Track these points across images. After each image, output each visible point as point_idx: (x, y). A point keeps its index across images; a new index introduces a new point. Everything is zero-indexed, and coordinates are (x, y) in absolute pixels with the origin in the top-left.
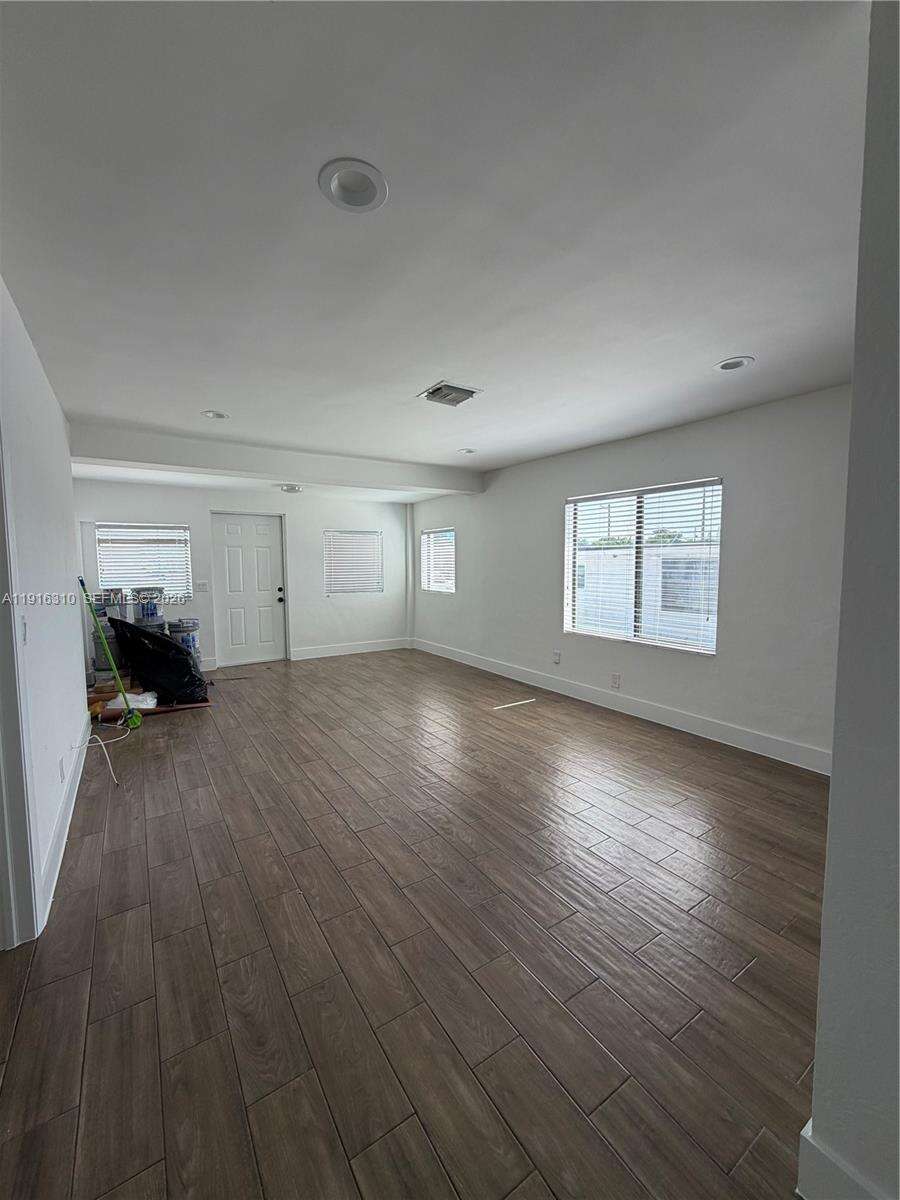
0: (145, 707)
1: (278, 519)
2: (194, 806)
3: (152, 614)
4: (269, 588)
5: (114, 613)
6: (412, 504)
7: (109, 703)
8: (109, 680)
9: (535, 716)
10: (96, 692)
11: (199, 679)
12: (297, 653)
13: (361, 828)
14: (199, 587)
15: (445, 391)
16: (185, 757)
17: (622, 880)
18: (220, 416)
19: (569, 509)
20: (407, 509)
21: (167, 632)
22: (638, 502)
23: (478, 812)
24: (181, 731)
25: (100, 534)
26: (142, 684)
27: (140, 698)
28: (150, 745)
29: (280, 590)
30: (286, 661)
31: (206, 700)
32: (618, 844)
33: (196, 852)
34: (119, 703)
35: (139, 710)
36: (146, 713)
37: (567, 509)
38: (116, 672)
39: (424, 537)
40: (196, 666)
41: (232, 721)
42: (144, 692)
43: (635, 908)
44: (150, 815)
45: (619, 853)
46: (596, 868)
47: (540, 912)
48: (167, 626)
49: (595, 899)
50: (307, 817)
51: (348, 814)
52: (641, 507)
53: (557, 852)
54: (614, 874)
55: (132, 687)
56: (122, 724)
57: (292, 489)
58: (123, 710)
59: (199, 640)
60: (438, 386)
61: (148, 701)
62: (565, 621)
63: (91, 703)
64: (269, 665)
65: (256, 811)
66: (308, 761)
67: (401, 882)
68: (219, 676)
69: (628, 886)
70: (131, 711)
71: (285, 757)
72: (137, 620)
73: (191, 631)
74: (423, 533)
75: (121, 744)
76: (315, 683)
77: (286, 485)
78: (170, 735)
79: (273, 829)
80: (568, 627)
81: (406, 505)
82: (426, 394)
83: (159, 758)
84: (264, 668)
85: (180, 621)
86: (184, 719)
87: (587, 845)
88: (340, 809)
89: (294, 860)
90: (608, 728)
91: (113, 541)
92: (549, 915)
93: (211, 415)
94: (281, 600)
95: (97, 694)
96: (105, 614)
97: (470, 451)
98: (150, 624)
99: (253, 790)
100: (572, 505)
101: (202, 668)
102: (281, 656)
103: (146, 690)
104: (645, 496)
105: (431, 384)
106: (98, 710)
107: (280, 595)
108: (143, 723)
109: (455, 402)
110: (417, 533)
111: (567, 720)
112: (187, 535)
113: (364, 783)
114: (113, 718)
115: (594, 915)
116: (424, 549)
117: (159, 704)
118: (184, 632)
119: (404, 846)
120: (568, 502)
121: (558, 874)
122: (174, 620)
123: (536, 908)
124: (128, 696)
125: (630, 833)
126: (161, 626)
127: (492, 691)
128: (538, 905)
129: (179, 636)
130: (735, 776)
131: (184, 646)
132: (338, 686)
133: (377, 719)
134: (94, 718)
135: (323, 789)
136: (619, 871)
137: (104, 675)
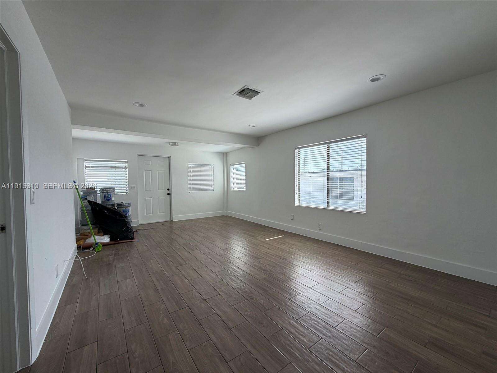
0: (104, 242)
1: (168, 158)
2: (125, 288)
3: (109, 200)
4: (163, 189)
5: (91, 198)
6: (226, 153)
7: (87, 240)
8: (87, 230)
9: (285, 243)
10: (81, 235)
11: (130, 229)
12: (176, 217)
13: (208, 298)
14: (132, 188)
15: (246, 91)
16: (122, 265)
17: (341, 320)
18: (141, 105)
19: (296, 151)
20: (224, 155)
21: (116, 208)
22: (328, 147)
23: (265, 288)
24: (121, 252)
25: (86, 164)
26: (103, 231)
27: (102, 237)
28: (105, 259)
29: (168, 190)
30: (171, 221)
31: (133, 238)
32: (334, 302)
33: (125, 312)
34: (91, 240)
35: (101, 243)
36: (104, 245)
37: (295, 152)
38: (91, 226)
39: (232, 166)
40: (129, 223)
41: (145, 247)
42: (104, 235)
43: (350, 335)
44: (102, 293)
45: (336, 306)
46: (327, 314)
47: (303, 339)
48: (116, 205)
49: (329, 331)
50: (181, 292)
51: (202, 290)
52: (329, 149)
53: (306, 306)
54: (336, 317)
55: (98, 233)
56: (92, 250)
57: (174, 144)
58: (93, 243)
59: (131, 211)
60: (243, 89)
61: (106, 239)
62: (295, 201)
63: (77, 240)
64: (163, 223)
65: (156, 290)
66: (181, 265)
67: (230, 325)
68: (140, 228)
69: (345, 324)
70: (97, 244)
71: (170, 263)
72: (102, 202)
73: (128, 207)
74: (231, 165)
75: (91, 259)
76: (184, 231)
77: (172, 143)
78: (115, 254)
79: (164, 299)
80: (297, 203)
81: (224, 153)
82: (237, 93)
83: (109, 265)
84: (161, 224)
85: (122, 202)
86: (123, 247)
87: (320, 303)
88: (198, 288)
89: (175, 315)
90: (319, 248)
91: (92, 167)
92: (308, 341)
93: (137, 105)
94: (168, 194)
95: (81, 236)
96: (86, 199)
97: (254, 126)
98: (108, 204)
99: (155, 281)
100: (298, 150)
101: (133, 225)
102: (168, 219)
103: (105, 234)
104: (330, 144)
105: (239, 88)
106: (82, 243)
107: (168, 192)
108: (103, 249)
109: (250, 97)
110: (229, 165)
111: (299, 244)
112: (126, 165)
113: (209, 275)
114: (88, 247)
115: (331, 340)
116: (232, 172)
117: (111, 240)
118: (124, 207)
119: (231, 306)
120: (296, 149)
121: (308, 318)
122: (120, 202)
123: (301, 337)
124: (96, 237)
125: (340, 296)
126: (114, 205)
127: (264, 233)
128: (301, 335)
129: (122, 209)
130: (380, 267)
131: (124, 214)
132: (195, 231)
133: (213, 245)
134: (79, 248)
135: (189, 279)
136: (338, 316)
137: (85, 227)
